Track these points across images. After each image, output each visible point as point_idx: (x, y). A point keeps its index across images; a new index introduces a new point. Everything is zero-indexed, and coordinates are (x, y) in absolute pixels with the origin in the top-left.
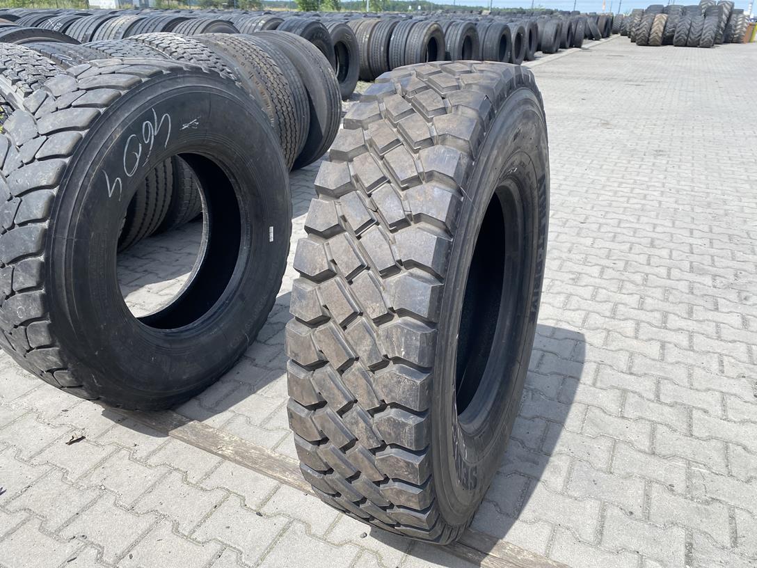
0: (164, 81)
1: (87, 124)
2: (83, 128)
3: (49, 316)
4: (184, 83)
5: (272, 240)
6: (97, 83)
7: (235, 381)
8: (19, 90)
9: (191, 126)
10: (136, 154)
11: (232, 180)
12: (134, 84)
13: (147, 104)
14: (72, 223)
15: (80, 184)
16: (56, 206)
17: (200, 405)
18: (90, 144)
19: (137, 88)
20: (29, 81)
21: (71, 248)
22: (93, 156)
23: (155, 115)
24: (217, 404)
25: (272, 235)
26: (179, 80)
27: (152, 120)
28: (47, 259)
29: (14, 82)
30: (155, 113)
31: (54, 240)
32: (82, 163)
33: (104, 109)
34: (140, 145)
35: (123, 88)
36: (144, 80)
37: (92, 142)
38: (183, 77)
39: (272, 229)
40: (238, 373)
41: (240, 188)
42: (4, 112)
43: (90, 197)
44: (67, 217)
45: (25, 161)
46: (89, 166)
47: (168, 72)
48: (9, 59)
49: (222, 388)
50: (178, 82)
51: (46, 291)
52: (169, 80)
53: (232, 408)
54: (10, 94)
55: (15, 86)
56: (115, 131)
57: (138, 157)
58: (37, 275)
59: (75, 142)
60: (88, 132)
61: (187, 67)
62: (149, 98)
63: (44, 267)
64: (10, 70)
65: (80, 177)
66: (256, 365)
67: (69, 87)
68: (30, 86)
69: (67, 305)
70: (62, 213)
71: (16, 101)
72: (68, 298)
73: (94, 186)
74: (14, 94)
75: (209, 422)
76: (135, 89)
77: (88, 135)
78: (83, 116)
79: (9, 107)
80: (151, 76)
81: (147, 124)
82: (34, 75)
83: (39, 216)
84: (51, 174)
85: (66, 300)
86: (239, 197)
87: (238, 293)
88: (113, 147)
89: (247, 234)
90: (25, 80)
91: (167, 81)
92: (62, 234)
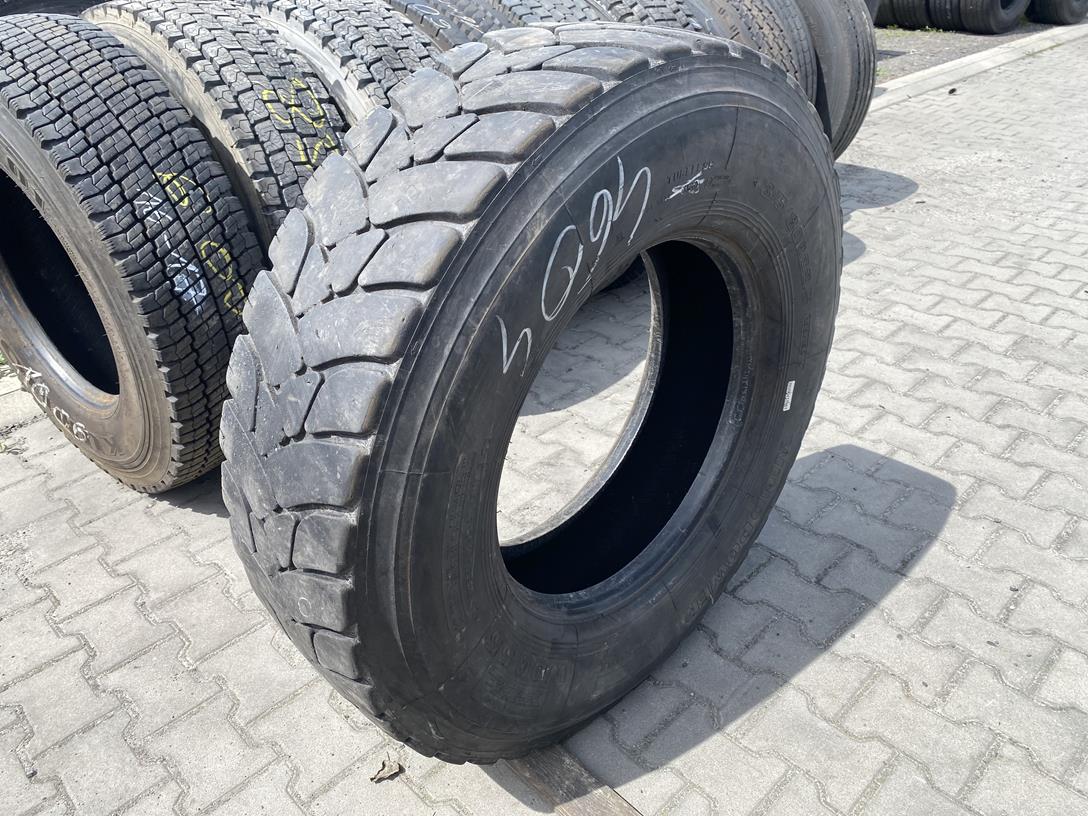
0: (650, 84)
1: (475, 206)
2: (464, 218)
3: (356, 630)
4: (689, 87)
5: (787, 407)
6: (501, 97)
7: (680, 685)
8: (350, 75)
9: (688, 188)
10: (570, 269)
11: (732, 288)
12: (586, 98)
13: (608, 148)
14: (423, 439)
15: (447, 352)
16: (393, 402)
17: (614, 738)
18: (478, 255)
19: (592, 107)
20: (368, 58)
21: (413, 493)
22: (478, 283)
23: (622, 174)
24: (648, 741)
25: (789, 398)
26: (679, 81)
27: (612, 185)
28: (362, 520)
29: (344, 61)
30: (621, 168)
31: (382, 476)
32: (455, 302)
33: (515, 166)
34: (581, 247)
35: (561, 110)
36: (607, 86)
37: (482, 249)
38: (689, 72)
39: (792, 384)
40: (685, 665)
41: (746, 305)
42: (324, 116)
43: (464, 380)
44: (412, 429)
45: (337, 288)
46: (469, 309)
47: (661, 62)
48: (340, 18)
49: (657, 703)
50: (676, 85)
51: (355, 583)
52: (659, 81)
53: (677, 763)
54: (337, 83)
55: (345, 69)
56: (534, 219)
57: (572, 274)
58: (340, 553)
59: (444, 253)
60: (476, 227)
61: (698, 47)
62: (614, 131)
63: (354, 535)
64: (339, 39)
65: (447, 336)
66: (719, 651)
67: (441, 105)
68: (368, 68)
69: (393, 607)
70: (402, 418)
71: (345, 94)
72: (397, 595)
73: (476, 354)
74: (342, 82)
75: (631, 790)
76: (587, 109)
77: (475, 233)
78: (467, 185)
79: (333, 107)
80: (625, 75)
81: (602, 196)
82: (376, 47)
83: (356, 428)
84: (387, 331)
85: (392, 598)
86: (738, 321)
87: (706, 515)
88: (526, 260)
89: (740, 394)
90: (362, 58)
91: (656, 86)
92: (399, 463)
